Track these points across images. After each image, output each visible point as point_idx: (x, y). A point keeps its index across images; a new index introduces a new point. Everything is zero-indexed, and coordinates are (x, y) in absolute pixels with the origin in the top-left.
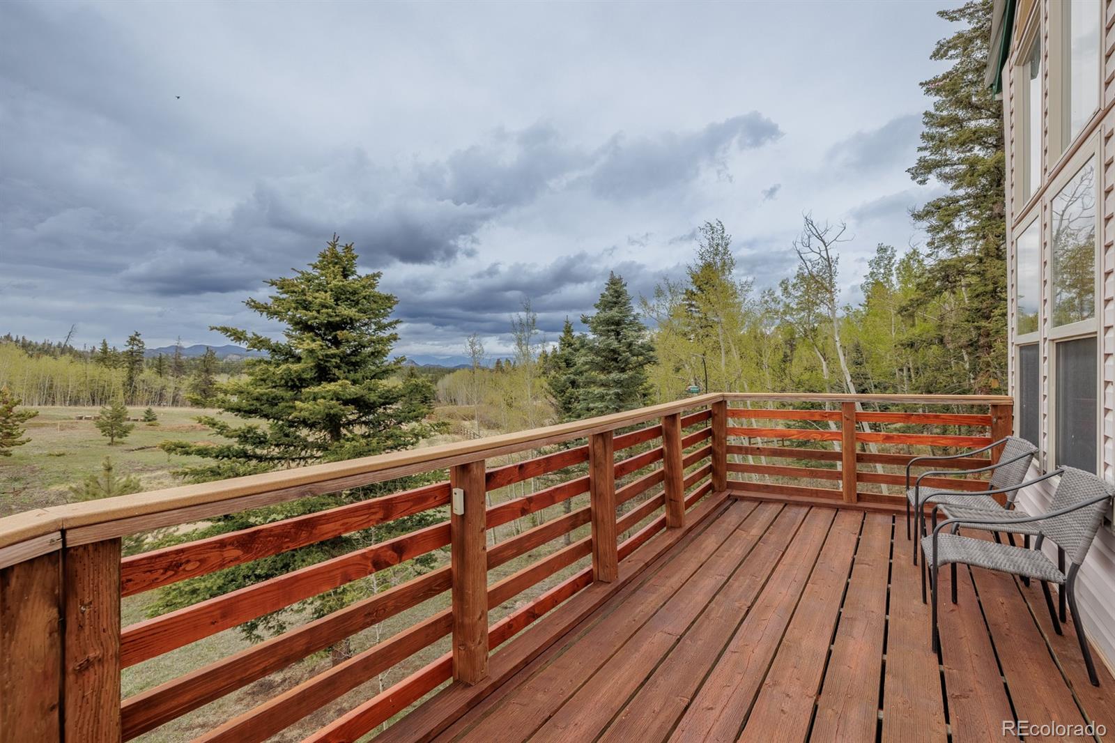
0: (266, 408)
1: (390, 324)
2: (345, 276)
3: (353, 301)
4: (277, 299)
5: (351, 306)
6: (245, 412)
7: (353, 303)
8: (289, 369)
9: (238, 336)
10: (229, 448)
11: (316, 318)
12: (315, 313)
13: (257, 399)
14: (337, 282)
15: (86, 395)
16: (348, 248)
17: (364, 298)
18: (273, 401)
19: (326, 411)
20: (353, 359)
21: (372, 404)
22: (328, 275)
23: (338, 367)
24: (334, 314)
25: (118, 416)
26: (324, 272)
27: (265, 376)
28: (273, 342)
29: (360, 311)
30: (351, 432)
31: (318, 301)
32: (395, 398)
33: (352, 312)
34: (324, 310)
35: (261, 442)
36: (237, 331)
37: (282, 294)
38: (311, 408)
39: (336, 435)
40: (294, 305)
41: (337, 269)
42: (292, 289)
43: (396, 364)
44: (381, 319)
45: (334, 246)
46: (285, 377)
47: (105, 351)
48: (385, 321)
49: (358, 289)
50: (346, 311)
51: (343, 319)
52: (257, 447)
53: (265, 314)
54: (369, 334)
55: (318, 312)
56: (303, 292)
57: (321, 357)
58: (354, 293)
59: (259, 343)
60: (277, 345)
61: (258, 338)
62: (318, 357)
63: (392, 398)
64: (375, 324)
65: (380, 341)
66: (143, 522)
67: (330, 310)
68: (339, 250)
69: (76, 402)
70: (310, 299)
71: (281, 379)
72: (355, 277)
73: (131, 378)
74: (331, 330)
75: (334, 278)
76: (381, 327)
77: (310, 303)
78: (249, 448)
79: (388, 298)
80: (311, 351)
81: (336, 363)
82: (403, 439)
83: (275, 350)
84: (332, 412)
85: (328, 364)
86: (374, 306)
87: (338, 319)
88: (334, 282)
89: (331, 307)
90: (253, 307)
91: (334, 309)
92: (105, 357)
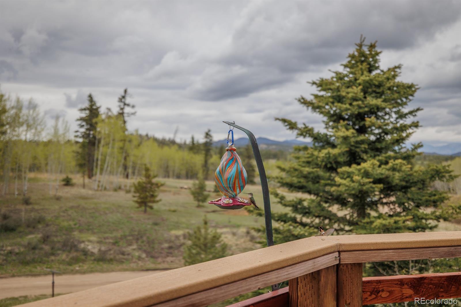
0: (310, 185)
1: (411, 113)
2: (370, 71)
3: (378, 93)
4: (316, 96)
5: (377, 97)
6: (296, 187)
7: (378, 95)
8: (329, 153)
9: (292, 126)
10: (286, 215)
11: (349, 109)
12: (348, 106)
13: (305, 177)
14: (364, 78)
15: (184, 172)
16: (372, 46)
17: (389, 89)
18: (316, 179)
19: (360, 187)
20: (379, 145)
21: (394, 186)
22: (357, 72)
23: (366, 152)
24: (363, 106)
25: (202, 188)
26: (353, 70)
27: (310, 159)
28: (316, 131)
29: (385, 101)
30: (377, 211)
31: (350, 95)
32: (416, 182)
33: (378, 102)
34: (355, 103)
35: (306, 213)
36: (292, 123)
37: (320, 91)
38: (347, 184)
39: (362, 214)
40: (331, 100)
41: (365, 66)
42: (328, 87)
43: (413, 150)
44: (400, 108)
45: (361, 46)
46: (325, 160)
47: (193, 143)
48: (405, 110)
49: (382, 81)
50: (372, 101)
51: (371, 109)
52: (303, 216)
53: (310, 108)
54: (392, 123)
55: (351, 104)
56: (338, 89)
57: (353, 144)
58: (379, 86)
59: (307, 131)
60: (318, 134)
61: (306, 127)
62: (350, 143)
63: (413, 183)
64: (396, 113)
65: (404, 128)
66: (375, 255)
67: (360, 102)
68: (366, 50)
69: (178, 177)
70: (344, 94)
71: (323, 161)
72: (378, 71)
73: (206, 162)
74: (360, 120)
75: (362, 74)
76: (402, 116)
77: (344, 97)
78: (299, 217)
79: (410, 87)
80: (346, 138)
81: (365, 148)
82: (424, 221)
83: (316, 138)
84: (364, 188)
85: (358, 150)
86: (396, 95)
87: (366, 109)
88: (363, 78)
89: (360, 100)
90: (302, 103)
91: (363, 101)
92: (193, 147)
